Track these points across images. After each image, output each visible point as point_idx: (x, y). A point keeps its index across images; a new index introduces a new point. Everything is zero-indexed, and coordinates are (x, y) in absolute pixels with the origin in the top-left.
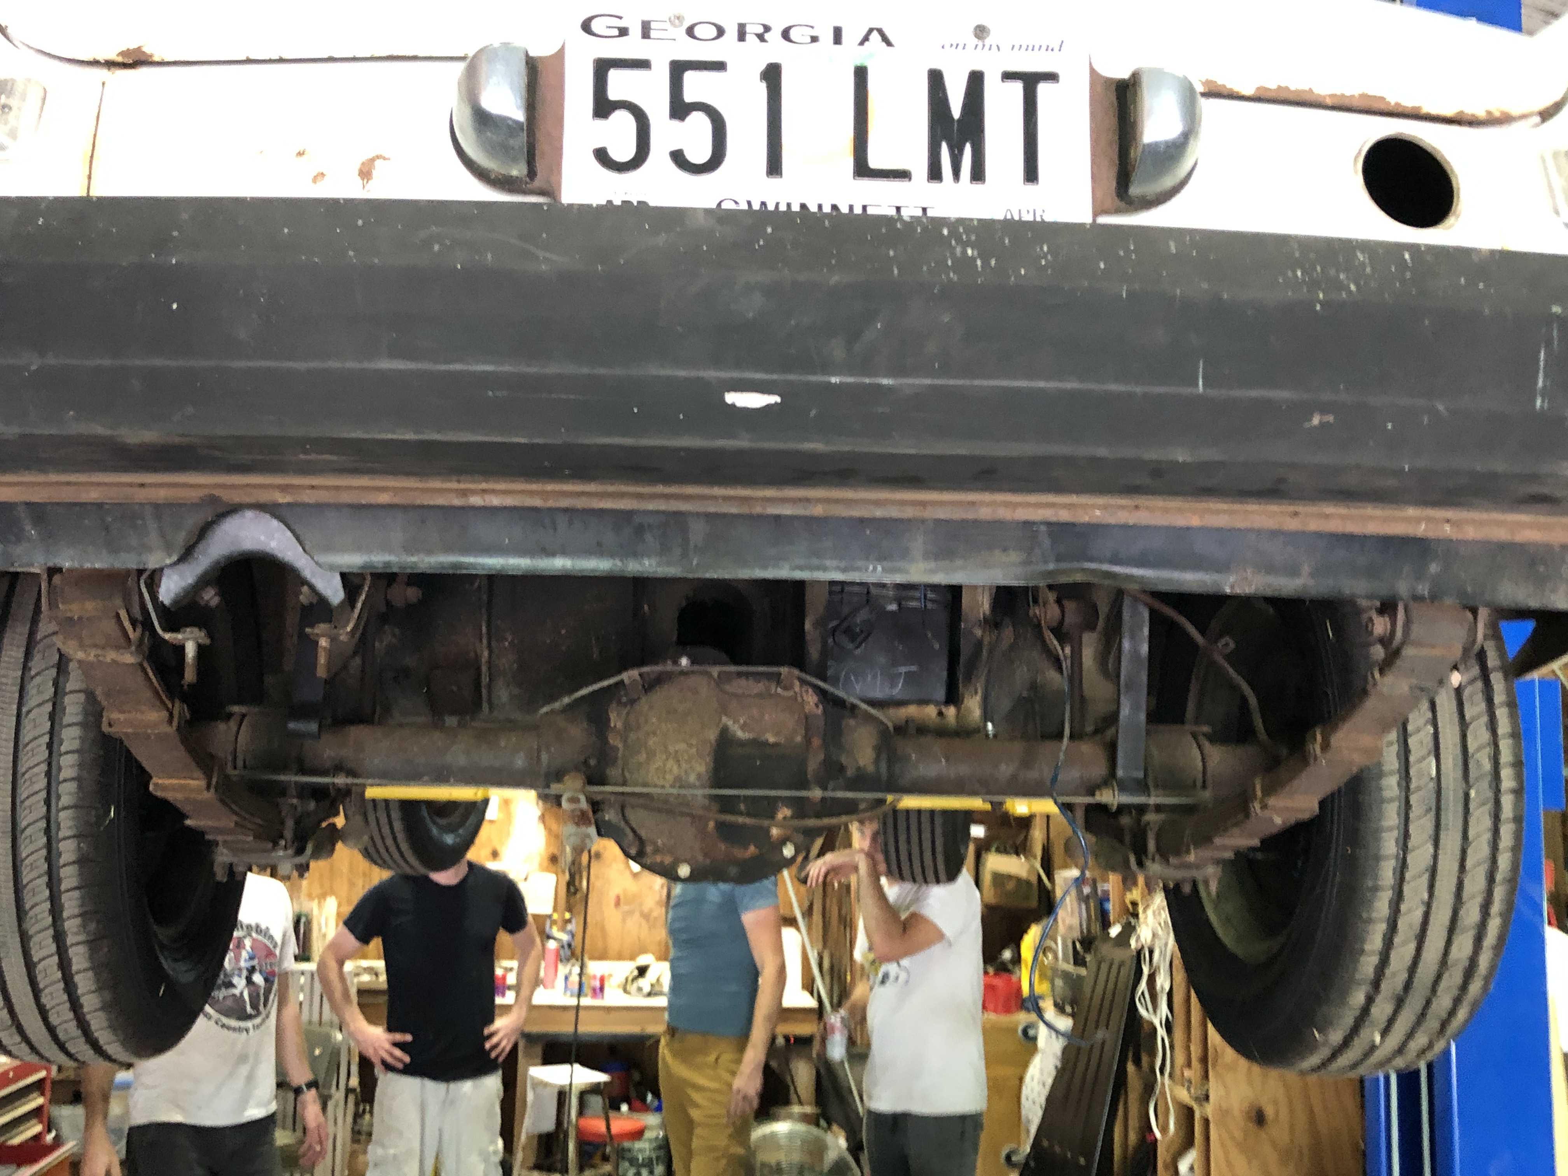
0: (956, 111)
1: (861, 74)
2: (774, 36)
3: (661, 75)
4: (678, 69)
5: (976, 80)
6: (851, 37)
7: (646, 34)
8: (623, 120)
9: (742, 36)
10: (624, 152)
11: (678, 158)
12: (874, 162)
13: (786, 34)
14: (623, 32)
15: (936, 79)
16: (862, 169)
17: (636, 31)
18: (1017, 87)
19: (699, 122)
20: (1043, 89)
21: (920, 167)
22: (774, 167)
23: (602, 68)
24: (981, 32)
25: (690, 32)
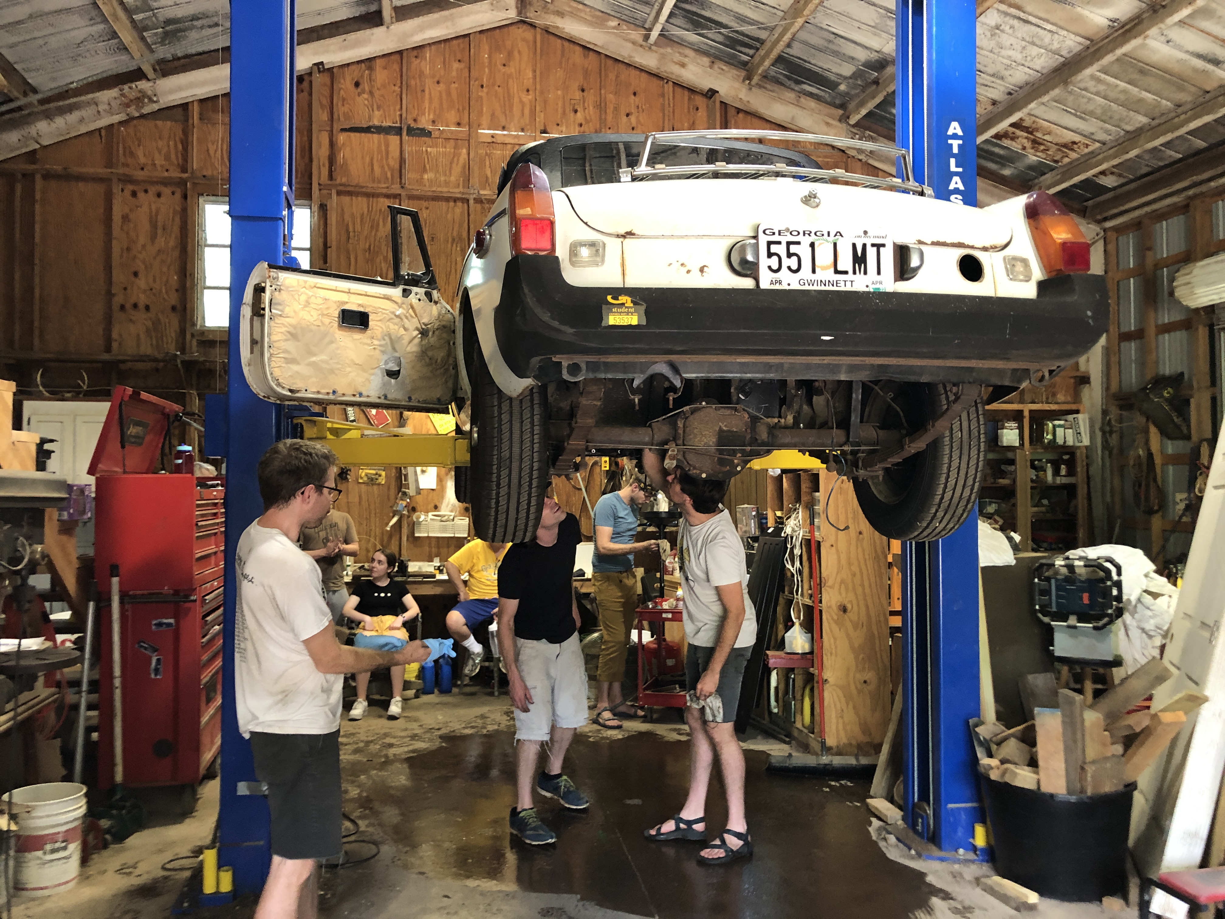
0: (860, 255)
1: (835, 245)
2: (813, 234)
3: (784, 245)
4: (789, 244)
5: (864, 246)
6: (832, 234)
7: (779, 234)
8: (775, 259)
9: (804, 234)
10: (775, 267)
11: (789, 268)
12: (839, 268)
13: (815, 234)
14: (774, 234)
15: (854, 245)
16: (837, 272)
17: (777, 233)
18: (875, 249)
19: (795, 258)
20: (882, 249)
21: (851, 271)
22: (814, 271)
23: (769, 243)
24: (865, 232)
25: (791, 233)
